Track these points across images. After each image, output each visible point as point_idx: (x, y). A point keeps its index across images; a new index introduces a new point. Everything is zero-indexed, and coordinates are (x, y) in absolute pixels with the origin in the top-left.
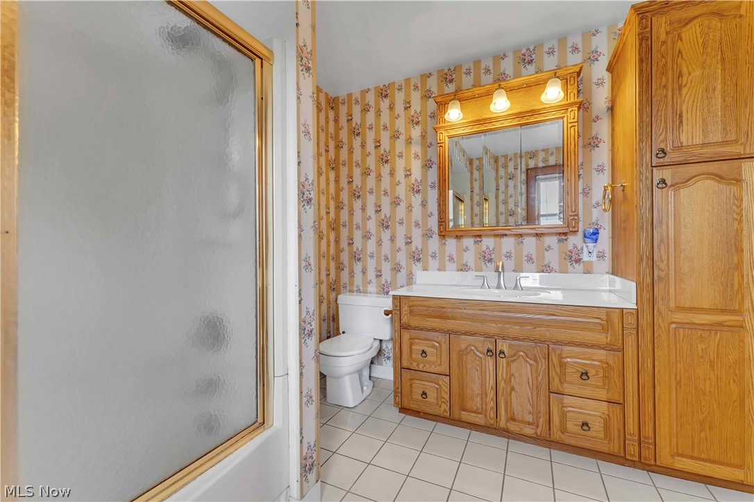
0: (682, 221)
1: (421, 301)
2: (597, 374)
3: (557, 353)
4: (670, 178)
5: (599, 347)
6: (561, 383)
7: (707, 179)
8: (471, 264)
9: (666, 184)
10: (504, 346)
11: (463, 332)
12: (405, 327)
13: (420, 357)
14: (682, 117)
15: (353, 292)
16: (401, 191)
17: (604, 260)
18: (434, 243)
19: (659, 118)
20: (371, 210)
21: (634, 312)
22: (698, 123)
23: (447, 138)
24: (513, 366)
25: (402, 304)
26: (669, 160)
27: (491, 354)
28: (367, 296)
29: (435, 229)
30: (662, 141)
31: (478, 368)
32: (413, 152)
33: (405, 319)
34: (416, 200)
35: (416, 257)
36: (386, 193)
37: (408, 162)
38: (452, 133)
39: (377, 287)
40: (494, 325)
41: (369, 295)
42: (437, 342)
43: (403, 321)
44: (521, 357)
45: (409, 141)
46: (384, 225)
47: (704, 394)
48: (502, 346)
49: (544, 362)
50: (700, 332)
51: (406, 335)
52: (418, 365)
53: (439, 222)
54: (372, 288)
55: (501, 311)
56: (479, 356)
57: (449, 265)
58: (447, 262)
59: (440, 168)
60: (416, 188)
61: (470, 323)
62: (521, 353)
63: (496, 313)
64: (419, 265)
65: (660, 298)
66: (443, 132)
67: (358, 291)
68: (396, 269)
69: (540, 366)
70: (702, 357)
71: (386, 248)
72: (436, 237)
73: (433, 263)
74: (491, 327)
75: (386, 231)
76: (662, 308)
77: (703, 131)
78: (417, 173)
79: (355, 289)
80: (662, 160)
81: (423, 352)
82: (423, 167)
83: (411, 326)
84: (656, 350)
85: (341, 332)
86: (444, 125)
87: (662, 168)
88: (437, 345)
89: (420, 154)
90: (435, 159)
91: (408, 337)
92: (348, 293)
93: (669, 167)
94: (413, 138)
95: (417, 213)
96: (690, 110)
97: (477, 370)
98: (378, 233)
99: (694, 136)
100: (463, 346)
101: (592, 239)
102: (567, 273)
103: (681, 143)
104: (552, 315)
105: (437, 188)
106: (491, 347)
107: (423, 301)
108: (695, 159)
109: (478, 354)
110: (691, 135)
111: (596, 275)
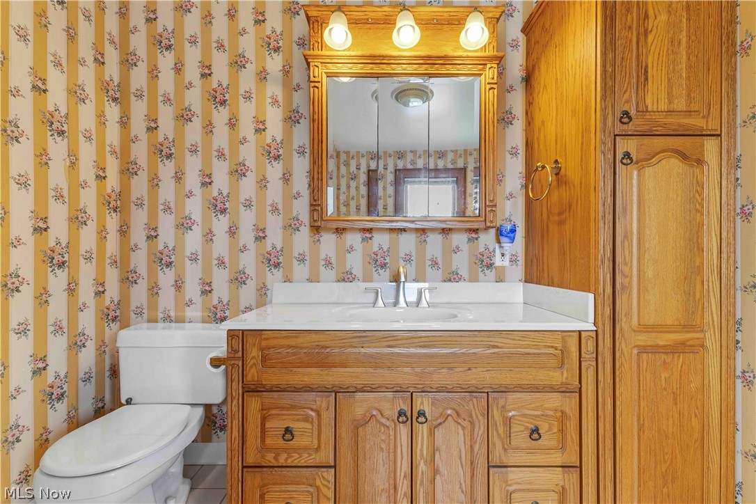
0: (647, 210)
1: (284, 338)
2: (550, 429)
3: (500, 406)
4: (635, 152)
5: (552, 389)
6: (505, 450)
7: (670, 157)
8: (358, 271)
9: (631, 159)
10: (426, 403)
11: (359, 387)
12: (251, 389)
13: (281, 442)
14: (647, 72)
15: (156, 321)
16: (249, 154)
17: (517, 265)
18: (302, 240)
19: (624, 69)
20: (192, 180)
21: (593, 334)
22: (663, 83)
23: (324, 76)
24: (439, 433)
25: (248, 346)
26: (633, 128)
27: (405, 418)
28: (183, 329)
29: (305, 217)
30: (627, 102)
31: (384, 446)
32: (269, 94)
33: (252, 375)
34: (275, 171)
35: (272, 261)
36: (221, 155)
37: (260, 108)
38: (333, 69)
39: (203, 311)
40: (408, 370)
41: (187, 325)
42: (312, 410)
43: (249, 378)
44: (450, 418)
45: (262, 76)
46: (218, 207)
47: (667, 437)
48: (422, 403)
49: (482, 421)
50: (663, 356)
51: (254, 404)
52: (276, 458)
53: (311, 205)
54: (194, 312)
55: (421, 347)
56: (384, 425)
57: (324, 273)
58: (322, 269)
59: (314, 120)
60: (274, 152)
61: (370, 370)
62: (449, 412)
63: (412, 350)
64: (278, 274)
65: (623, 314)
66: (319, 65)
67: (168, 319)
68: (239, 279)
69: (476, 429)
70: (665, 389)
71: (221, 245)
72: (305, 231)
73: (301, 271)
74: (405, 373)
75: (221, 217)
76: (625, 327)
77: (668, 94)
78: (275, 128)
79: (161, 315)
80: (625, 126)
81: (288, 430)
82: (285, 120)
83: (264, 386)
84: (617, 386)
85: (123, 401)
86: (320, 53)
87: (627, 137)
88: (313, 414)
89: (280, 99)
90: (304, 110)
91: (259, 406)
92: (145, 325)
93: (634, 137)
94: (269, 71)
95: (275, 191)
96: (655, 65)
97: (382, 449)
98: (206, 219)
99: (659, 101)
100: (359, 411)
101: (509, 237)
102: (478, 282)
103: (647, 107)
104: (494, 347)
105: (307, 155)
106: (406, 408)
107: (287, 337)
108: (661, 130)
109: (384, 421)
110: (656, 98)
111: (508, 283)
